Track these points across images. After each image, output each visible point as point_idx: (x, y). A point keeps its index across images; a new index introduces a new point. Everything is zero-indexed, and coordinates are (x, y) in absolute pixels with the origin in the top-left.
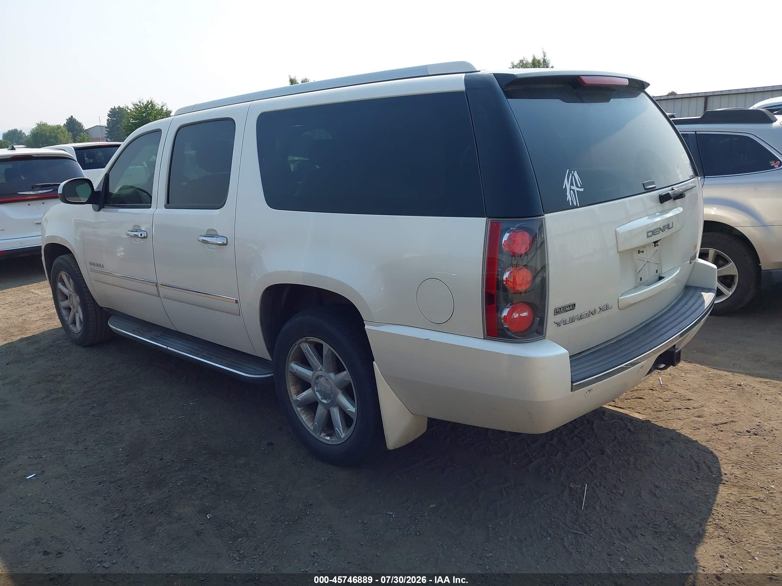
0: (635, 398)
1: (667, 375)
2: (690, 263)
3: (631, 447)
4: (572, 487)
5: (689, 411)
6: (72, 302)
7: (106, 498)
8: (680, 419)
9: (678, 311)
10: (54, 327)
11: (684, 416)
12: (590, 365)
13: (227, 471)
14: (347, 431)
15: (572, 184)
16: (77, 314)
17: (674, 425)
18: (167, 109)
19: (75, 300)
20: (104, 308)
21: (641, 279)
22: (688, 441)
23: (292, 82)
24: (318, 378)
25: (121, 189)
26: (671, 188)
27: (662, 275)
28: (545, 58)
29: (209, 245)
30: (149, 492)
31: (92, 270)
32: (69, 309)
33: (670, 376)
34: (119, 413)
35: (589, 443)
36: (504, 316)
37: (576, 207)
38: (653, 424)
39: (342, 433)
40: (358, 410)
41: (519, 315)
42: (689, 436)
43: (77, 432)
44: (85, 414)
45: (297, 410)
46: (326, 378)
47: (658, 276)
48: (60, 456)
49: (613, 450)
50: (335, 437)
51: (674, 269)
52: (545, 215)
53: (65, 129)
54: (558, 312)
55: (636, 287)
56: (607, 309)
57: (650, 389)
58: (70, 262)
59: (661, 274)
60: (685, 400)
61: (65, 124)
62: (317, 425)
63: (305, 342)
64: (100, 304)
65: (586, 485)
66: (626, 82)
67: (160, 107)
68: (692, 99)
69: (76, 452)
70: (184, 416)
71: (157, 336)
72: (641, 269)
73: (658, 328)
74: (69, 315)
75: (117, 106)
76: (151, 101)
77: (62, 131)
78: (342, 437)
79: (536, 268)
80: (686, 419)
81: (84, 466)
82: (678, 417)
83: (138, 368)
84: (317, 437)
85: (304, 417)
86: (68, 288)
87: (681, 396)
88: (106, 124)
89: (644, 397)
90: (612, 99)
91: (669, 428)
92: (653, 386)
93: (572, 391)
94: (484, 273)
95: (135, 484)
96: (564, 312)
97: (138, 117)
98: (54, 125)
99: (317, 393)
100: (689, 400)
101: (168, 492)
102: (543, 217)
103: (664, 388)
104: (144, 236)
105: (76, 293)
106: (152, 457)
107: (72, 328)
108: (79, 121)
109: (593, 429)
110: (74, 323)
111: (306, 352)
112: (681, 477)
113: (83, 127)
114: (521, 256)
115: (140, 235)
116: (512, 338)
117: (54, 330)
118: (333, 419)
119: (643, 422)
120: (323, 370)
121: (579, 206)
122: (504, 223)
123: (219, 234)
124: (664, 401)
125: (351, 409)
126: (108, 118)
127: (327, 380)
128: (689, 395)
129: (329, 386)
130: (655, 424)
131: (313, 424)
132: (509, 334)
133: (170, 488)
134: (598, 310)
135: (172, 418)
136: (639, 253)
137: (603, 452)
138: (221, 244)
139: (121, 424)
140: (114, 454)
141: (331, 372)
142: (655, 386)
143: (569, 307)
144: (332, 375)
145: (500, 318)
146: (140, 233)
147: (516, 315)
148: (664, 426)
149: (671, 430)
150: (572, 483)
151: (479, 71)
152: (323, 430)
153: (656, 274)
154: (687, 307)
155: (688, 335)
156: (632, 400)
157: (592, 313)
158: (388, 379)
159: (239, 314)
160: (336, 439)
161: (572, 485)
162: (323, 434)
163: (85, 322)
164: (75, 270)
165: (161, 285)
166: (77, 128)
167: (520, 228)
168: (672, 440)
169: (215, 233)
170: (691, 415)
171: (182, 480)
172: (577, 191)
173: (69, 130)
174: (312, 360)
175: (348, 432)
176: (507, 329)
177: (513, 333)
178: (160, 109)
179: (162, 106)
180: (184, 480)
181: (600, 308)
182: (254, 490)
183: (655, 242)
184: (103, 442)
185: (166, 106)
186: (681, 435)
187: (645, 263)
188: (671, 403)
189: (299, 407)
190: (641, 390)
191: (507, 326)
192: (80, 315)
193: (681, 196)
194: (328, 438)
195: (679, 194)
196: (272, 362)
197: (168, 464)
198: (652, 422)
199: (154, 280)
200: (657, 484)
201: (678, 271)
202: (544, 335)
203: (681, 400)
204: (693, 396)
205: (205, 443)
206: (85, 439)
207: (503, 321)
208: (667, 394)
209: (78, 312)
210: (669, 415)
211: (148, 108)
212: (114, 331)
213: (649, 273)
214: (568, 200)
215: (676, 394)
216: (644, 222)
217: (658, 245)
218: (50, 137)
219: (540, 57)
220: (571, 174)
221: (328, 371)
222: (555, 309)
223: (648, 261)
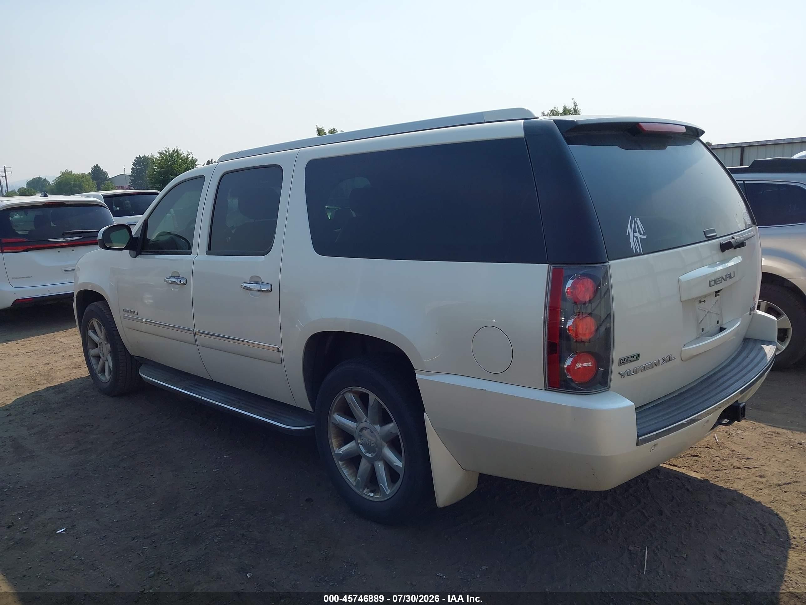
0: (691, 456)
1: (722, 433)
2: (750, 314)
3: (691, 508)
4: (632, 549)
5: (750, 470)
6: (102, 350)
7: (141, 554)
8: (741, 479)
9: (740, 363)
10: (81, 375)
11: (745, 476)
12: (656, 418)
13: (265, 527)
14: (393, 487)
15: (635, 231)
16: (107, 362)
17: (735, 485)
18: (193, 157)
19: (106, 347)
20: (134, 357)
21: (703, 329)
22: (750, 502)
23: (320, 132)
24: (362, 429)
25: (159, 236)
26: (731, 236)
27: (724, 326)
28: (576, 108)
29: (252, 292)
30: (185, 549)
31: (125, 318)
32: (98, 357)
33: (726, 433)
34: (150, 465)
35: (646, 503)
36: (567, 366)
37: (640, 254)
38: (712, 483)
39: (388, 490)
40: (405, 465)
41: (582, 366)
42: (751, 497)
43: (108, 485)
44: (115, 466)
45: (339, 464)
46: (371, 430)
47: (720, 327)
48: (90, 509)
49: (672, 511)
50: (379, 494)
51: (734, 321)
52: (610, 262)
53: (89, 177)
54: (623, 362)
55: (698, 338)
56: (670, 361)
57: (705, 447)
58: (102, 309)
59: (722, 324)
60: (744, 459)
61: (89, 172)
62: (360, 480)
63: (350, 391)
64: (132, 352)
65: (647, 547)
66: (684, 130)
67: (186, 156)
68: (727, 149)
69: (107, 506)
70: (218, 470)
71: (191, 386)
72: (703, 319)
73: (721, 381)
74: (98, 363)
75: (142, 155)
76: (177, 150)
77: (86, 179)
78: (387, 494)
79: (600, 316)
80: (748, 479)
81: (116, 520)
82: (739, 477)
83: (168, 419)
84: (360, 493)
85: (346, 472)
86: (99, 336)
87: (739, 455)
88: (130, 173)
89: (700, 455)
90: (668, 146)
91: (730, 488)
92: (709, 444)
93: (637, 445)
94: (546, 321)
95: (170, 540)
96: (628, 363)
97: (163, 166)
98: (79, 173)
99: (361, 446)
100: (748, 459)
101: (205, 549)
102: (608, 264)
103: (720, 446)
104: (184, 282)
105: (107, 341)
106: (186, 512)
107: (101, 377)
108: (103, 170)
109: (648, 488)
110: (103, 371)
111: (351, 402)
112: (747, 540)
113: (107, 175)
114: (585, 304)
115: (179, 282)
116: (574, 389)
117: (81, 379)
118: (378, 474)
119: (700, 481)
120: (368, 421)
121: (642, 253)
122: (567, 270)
123: (263, 281)
124: (722, 460)
125: (398, 463)
126: (133, 167)
127: (372, 432)
128: (748, 453)
129: (374, 439)
130: (715, 484)
131: (356, 479)
132: (573, 385)
133: (207, 545)
134: (661, 361)
135: (206, 471)
136: (700, 303)
137: (661, 513)
138: (265, 290)
139: (153, 477)
140: (146, 508)
141: (377, 424)
142: (711, 444)
143: (634, 357)
144: (377, 427)
145: (563, 368)
146: (180, 280)
147: (579, 366)
148: (724, 487)
149: (733, 490)
150: (630, 545)
151: (538, 118)
152: (366, 486)
153: (717, 325)
154: (748, 360)
155: (752, 389)
156: (688, 458)
157: (655, 364)
158: (439, 431)
159: (281, 363)
160: (380, 495)
161: (631, 548)
162: (366, 490)
163: (115, 372)
164: (108, 317)
165: (199, 332)
166: (101, 176)
167: (583, 275)
168: (734, 502)
169: (259, 280)
170: (752, 475)
171: (219, 536)
172: (640, 238)
173: (93, 179)
174: (357, 411)
175: (395, 488)
176: (571, 380)
177: (577, 384)
178: (186, 158)
179: (188, 155)
180: (222, 537)
181: (663, 359)
182: (295, 548)
183: (717, 292)
184: (135, 496)
185: (191, 155)
186: (743, 496)
187: (706, 313)
188: (729, 461)
189: (341, 461)
190: (696, 448)
191: (570, 377)
192: (109, 363)
193: (741, 244)
194: (372, 495)
195: (741, 242)
196: (312, 413)
197: (204, 520)
198: (711, 482)
199: (192, 328)
200: (721, 547)
201: (739, 323)
202: (608, 387)
203: (740, 459)
204: (753, 455)
205: (241, 498)
206: (116, 492)
207: (566, 371)
208: (725, 453)
209: (107, 361)
210: (728, 475)
211: (174, 157)
212: (144, 380)
213: (710, 324)
214: (631, 247)
215: (734, 452)
216: (705, 270)
217: (719, 295)
218: (75, 185)
219: (570, 107)
220: (634, 221)
221: (374, 423)
222: (619, 359)
223: (709, 312)
